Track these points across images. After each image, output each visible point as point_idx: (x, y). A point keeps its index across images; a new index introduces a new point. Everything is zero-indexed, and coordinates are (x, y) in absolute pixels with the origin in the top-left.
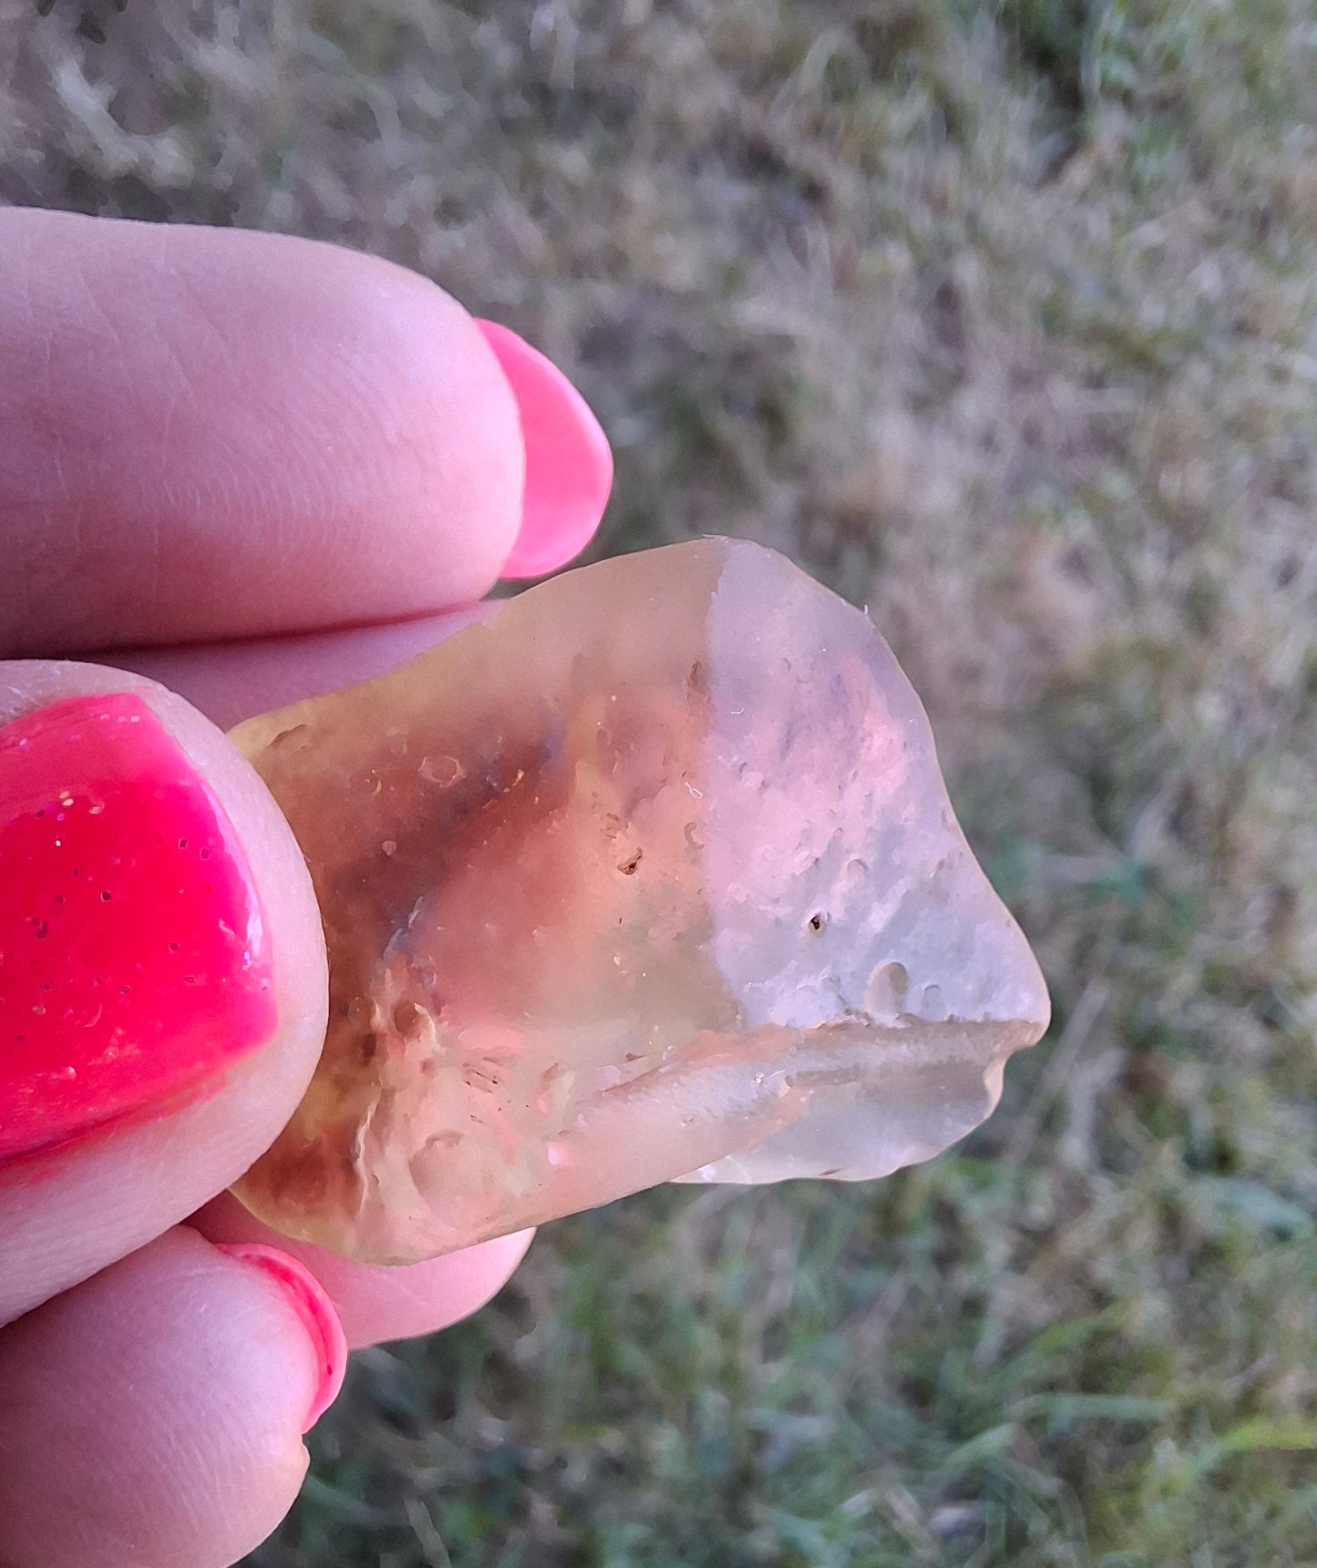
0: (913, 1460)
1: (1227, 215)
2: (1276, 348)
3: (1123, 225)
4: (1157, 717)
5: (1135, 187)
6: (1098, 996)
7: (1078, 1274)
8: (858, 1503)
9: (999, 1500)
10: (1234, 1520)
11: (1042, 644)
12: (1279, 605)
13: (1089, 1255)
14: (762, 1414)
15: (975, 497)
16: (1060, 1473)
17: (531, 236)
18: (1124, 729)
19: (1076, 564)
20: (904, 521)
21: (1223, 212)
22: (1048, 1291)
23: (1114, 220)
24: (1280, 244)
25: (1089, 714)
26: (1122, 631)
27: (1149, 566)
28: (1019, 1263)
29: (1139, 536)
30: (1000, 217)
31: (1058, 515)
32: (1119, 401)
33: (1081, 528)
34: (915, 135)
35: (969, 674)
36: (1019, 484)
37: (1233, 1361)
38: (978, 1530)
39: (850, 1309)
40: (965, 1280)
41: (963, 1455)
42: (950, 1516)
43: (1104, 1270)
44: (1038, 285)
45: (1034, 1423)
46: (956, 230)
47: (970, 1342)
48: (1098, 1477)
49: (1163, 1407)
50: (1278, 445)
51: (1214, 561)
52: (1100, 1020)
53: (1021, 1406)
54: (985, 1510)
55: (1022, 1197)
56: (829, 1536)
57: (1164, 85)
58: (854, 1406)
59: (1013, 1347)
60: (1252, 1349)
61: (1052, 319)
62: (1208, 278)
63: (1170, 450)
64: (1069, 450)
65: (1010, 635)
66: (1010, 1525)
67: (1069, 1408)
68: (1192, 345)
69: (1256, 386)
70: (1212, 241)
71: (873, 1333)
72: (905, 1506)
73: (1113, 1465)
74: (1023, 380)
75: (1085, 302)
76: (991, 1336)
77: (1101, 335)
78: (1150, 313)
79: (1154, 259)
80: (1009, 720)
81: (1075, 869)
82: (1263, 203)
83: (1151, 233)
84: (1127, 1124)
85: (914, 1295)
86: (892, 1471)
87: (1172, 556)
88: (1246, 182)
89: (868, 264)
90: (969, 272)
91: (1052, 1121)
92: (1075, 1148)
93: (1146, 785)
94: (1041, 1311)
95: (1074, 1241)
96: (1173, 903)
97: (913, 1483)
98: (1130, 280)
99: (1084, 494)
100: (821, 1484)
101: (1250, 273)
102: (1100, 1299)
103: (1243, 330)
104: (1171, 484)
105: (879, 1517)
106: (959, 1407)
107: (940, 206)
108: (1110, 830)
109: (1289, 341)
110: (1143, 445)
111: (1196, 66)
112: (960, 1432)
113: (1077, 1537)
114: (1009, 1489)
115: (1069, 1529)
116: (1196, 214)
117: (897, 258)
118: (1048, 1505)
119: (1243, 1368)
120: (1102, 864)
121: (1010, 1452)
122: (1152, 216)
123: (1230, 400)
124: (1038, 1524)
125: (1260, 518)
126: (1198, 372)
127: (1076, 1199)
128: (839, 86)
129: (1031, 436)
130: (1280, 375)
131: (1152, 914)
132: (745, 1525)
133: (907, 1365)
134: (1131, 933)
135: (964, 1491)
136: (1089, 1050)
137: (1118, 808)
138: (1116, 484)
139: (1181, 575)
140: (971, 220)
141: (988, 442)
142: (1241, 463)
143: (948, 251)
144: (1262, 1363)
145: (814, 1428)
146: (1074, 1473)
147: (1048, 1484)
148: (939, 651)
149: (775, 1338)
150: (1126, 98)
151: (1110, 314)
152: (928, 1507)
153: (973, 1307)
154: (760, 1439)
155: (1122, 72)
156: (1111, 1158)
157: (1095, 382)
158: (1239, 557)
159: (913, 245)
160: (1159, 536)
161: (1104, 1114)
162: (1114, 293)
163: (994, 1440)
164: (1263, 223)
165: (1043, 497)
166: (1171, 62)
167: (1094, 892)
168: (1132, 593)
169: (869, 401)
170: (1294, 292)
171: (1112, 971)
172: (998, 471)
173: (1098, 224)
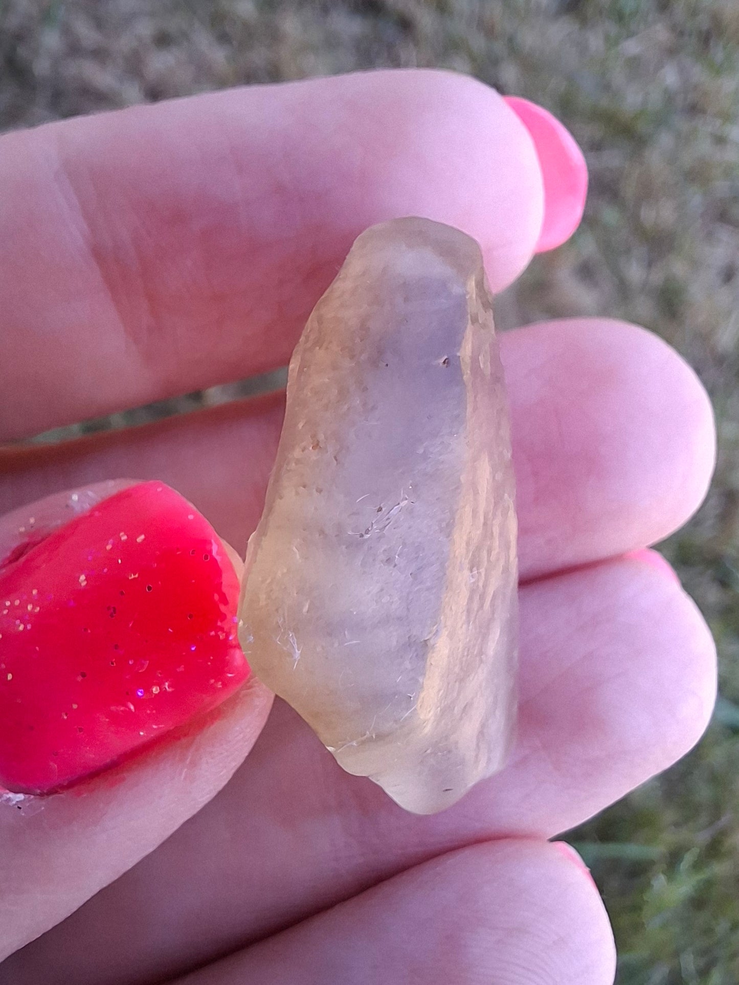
1: (681, 34)
2: (718, 122)
3: (612, 42)
5: (620, 17)
10: (708, 931)
12: (724, 296)
17: (218, 56)
19: (586, 271)
21: (679, 32)
23: (607, 38)
24: (718, 54)
27: (635, 272)
29: (628, 251)
30: (529, 39)
32: (613, 159)
33: (588, 247)
37: (703, 819)
44: (557, 84)
46: (499, 47)
49: (656, 850)
50: (721, 187)
51: (678, 267)
60: (717, 809)
61: (567, 106)
62: (670, 77)
63: (647, 193)
68: (661, 120)
69: (704, 147)
70: (672, 52)
73: (623, 892)
75: (589, 95)
77: (599, 115)
78: (633, 100)
79: (634, 65)
82: (705, 26)
83: (632, 47)
87: (650, 264)
88: (694, 12)
90: (510, 76)
98: (618, 77)
101: (699, 73)
103: (694, 110)
104: (648, 215)
107: (489, 31)
109: (726, 117)
110: (629, 190)
116: (661, 33)
119: (711, 823)
122: (631, 35)
123: (687, 159)
125: (710, 236)
126: (665, 140)
130: (720, 140)
138: (612, 216)
139: (657, 277)
140: (511, 40)
142: (696, 200)
143: (496, 62)
144: (724, 820)
151: (604, 102)
157: (596, 147)
158: (695, 264)
159: (473, 59)
160: (640, 251)
162: (607, 87)
164: (706, 39)
168: (624, 290)
170: (729, 84)
173: (595, 41)
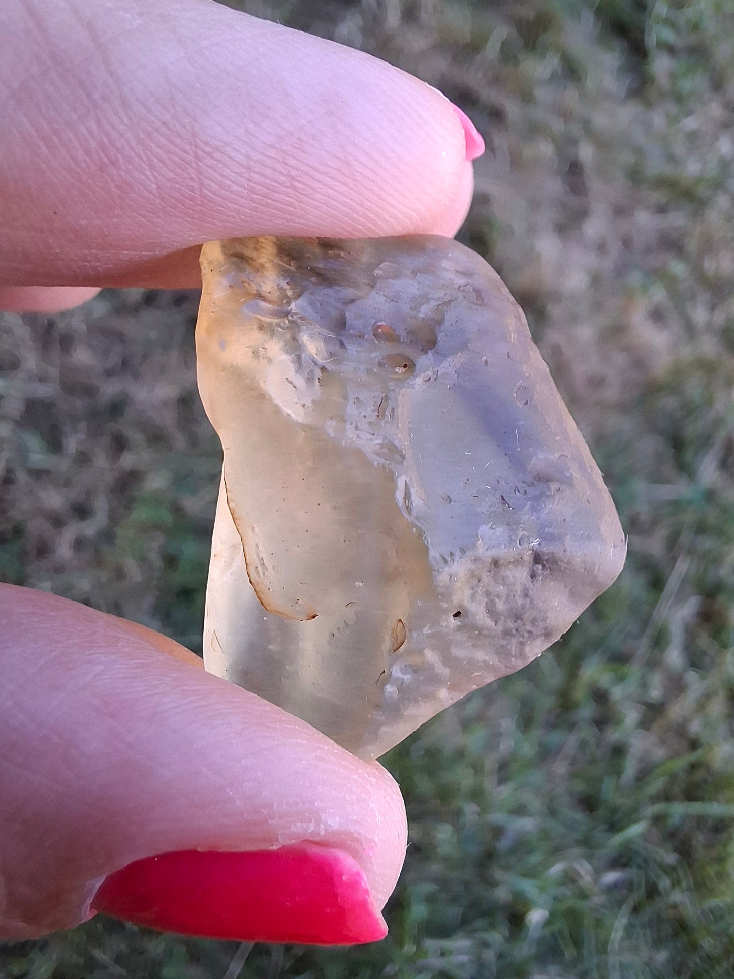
0: (587, 843)
3: (673, 120)
4: (709, 402)
5: (679, 98)
6: (682, 567)
7: (680, 731)
8: (557, 869)
9: (640, 867)
11: (639, 363)
13: (686, 720)
14: (497, 817)
15: (596, 280)
16: (676, 850)
18: (689, 410)
19: (657, 316)
20: (557, 296)
22: (663, 742)
23: (668, 117)
25: (669, 403)
26: (686, 353)
27: (700, 315)
28: (644, 724)
29: (693, 297)
30: (601, 120)
31: (645, 288)
32: (677, 219)
33: (658, 294)
34: (553, 78)
35: (597, 382)
36: (621, 271)
38: (629, 886)
39: (546, 754)
40: (613, 735)
41: (617, 840)
42: (611, 877)
43: (695, 727)
44: (627, 158)
45: (658, 820)
46: (576, 129)
47: (618, 773)
48: (700, 853)
52: (685, 580)
53: (651, 810)
54: (631, 873)
55: (644, 685)
56: (542, 889)
57: (692, 39)
58: (552, 812)
59: (643, 775)
61: (635, 176)
62: (725, 147)
63: (709, 246)
64: (648, 250)
65: (620, 359)
66: (647, 882)
67: (678, 810)
68: (718, 185)
70: (726, 126)
71: (560, 768)
72: (585, 869)
73: (709, 846)
74: (620, 211)
75: (655, 166)
76: (630, 768)
77: (663, 183)
78: (692, 168)
79: (693, 137)
80: (622, 408)
81: (666, 492)
83: (690, 123)
84: (704, 641)
85: (583, 745)
86: (576, 851)
87: (713, 308)
89: (528, 152)
90: (586, 153)
91: (660, 641)
92: (674, 656)
93: (705, 441)
94: (660, 753)
95: (676, 711)
96: (725, 510)
97: (589, 858)
98: (679, 149)
99: (659, 274)
100: (535, 859)
102: (694, 745)
104: (709, 266)
105: (570, 878)
106: (614, 811)
107: (568, 117)
108: (685, 469)
110: (692, 245)
111: (710, 27)
112: (614, 827)
113: (689, 889)
114: (646, 861)
115: (684, 885)
116: (716, 110)
117: (545, 149)
118: (669, 870)
120: (680, 489)
121: (645, 837)
122: (690, 113)
124: (664, 883)
126: (722, 201)
127: (677, 686)
128: (508, 55)
129: (627, 243)
131: (712, 517)
132: (492, 884)
133: (580, 786)
134: (701, 529)
135: (620, 861)
136: (680, 598)
137: (689, 456)
138: (678, 268)
139: (719, 319)
140: (586, 124)
141: (602, 248)
143: (574, 142)
145: (527, 825)
146: (685, 851)
147: (670, 858)
148: (580, 370)
149: (504, 772)
150: (671, 50)
151: (668, 170)
152: (598, 872)
153: (618, 751)
154: (498, 831)
155: (668, 35)
156: (696, 660)
157: (662, 210)
159: (554, 140)
160: (703, 297)
161: (690, 635)
162: (671, 158)
163: (636, 830)
165: (635, 278)
166: (695, 27)
167: (677, 506)
168: (690, 331)
169: (532, 230)
171: (691, 551)
172: (608, 264)
173: (658, 120)
